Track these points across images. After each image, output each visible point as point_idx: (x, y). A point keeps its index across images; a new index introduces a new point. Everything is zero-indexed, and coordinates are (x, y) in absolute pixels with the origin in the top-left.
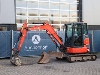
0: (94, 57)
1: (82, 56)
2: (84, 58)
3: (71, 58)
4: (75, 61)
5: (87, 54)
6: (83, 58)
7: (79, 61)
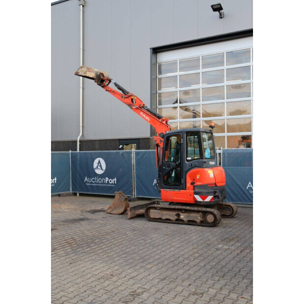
0: (210, 218)
1: (180, 210)
2: (183, 216)
3: (151, 210)
4: (160, 219)
5: (192, 208)
6: (178, 215)
7: (167, 221)
